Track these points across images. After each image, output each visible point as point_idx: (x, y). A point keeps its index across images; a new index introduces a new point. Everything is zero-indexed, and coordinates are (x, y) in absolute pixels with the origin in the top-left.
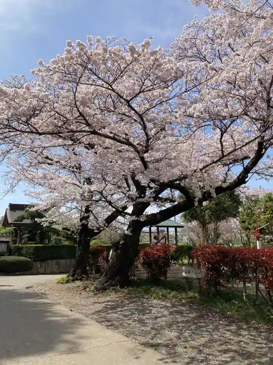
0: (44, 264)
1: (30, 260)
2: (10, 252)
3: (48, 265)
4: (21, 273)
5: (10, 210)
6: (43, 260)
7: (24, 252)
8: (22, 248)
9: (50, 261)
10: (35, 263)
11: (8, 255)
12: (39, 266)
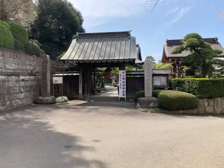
0: (212, 103)
1: (194, 96)
2: (170, 86)
3: (217, 104)
4: (186, 111)
5: (168, 45)
6: (210, 97)
7: (186, 86)
8: (183, 82)
9: (219, 99)
10: (201, 100)
11: (169, 89)
12: (206, 104)
